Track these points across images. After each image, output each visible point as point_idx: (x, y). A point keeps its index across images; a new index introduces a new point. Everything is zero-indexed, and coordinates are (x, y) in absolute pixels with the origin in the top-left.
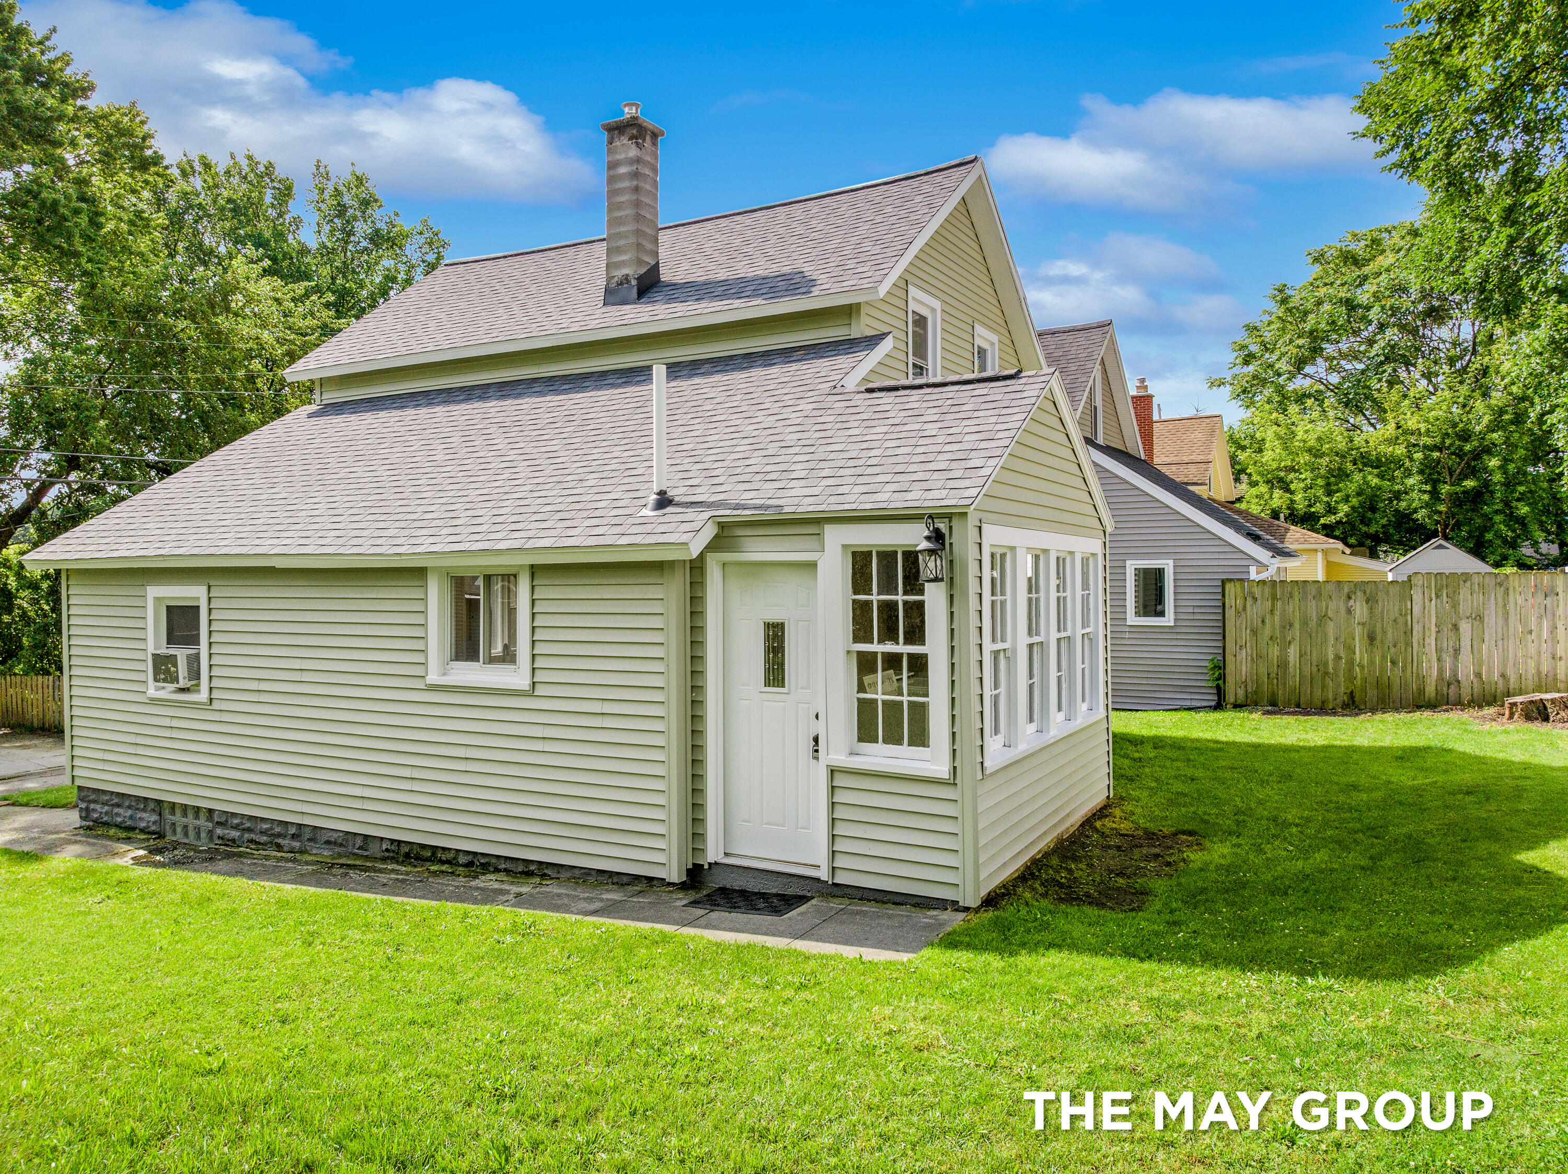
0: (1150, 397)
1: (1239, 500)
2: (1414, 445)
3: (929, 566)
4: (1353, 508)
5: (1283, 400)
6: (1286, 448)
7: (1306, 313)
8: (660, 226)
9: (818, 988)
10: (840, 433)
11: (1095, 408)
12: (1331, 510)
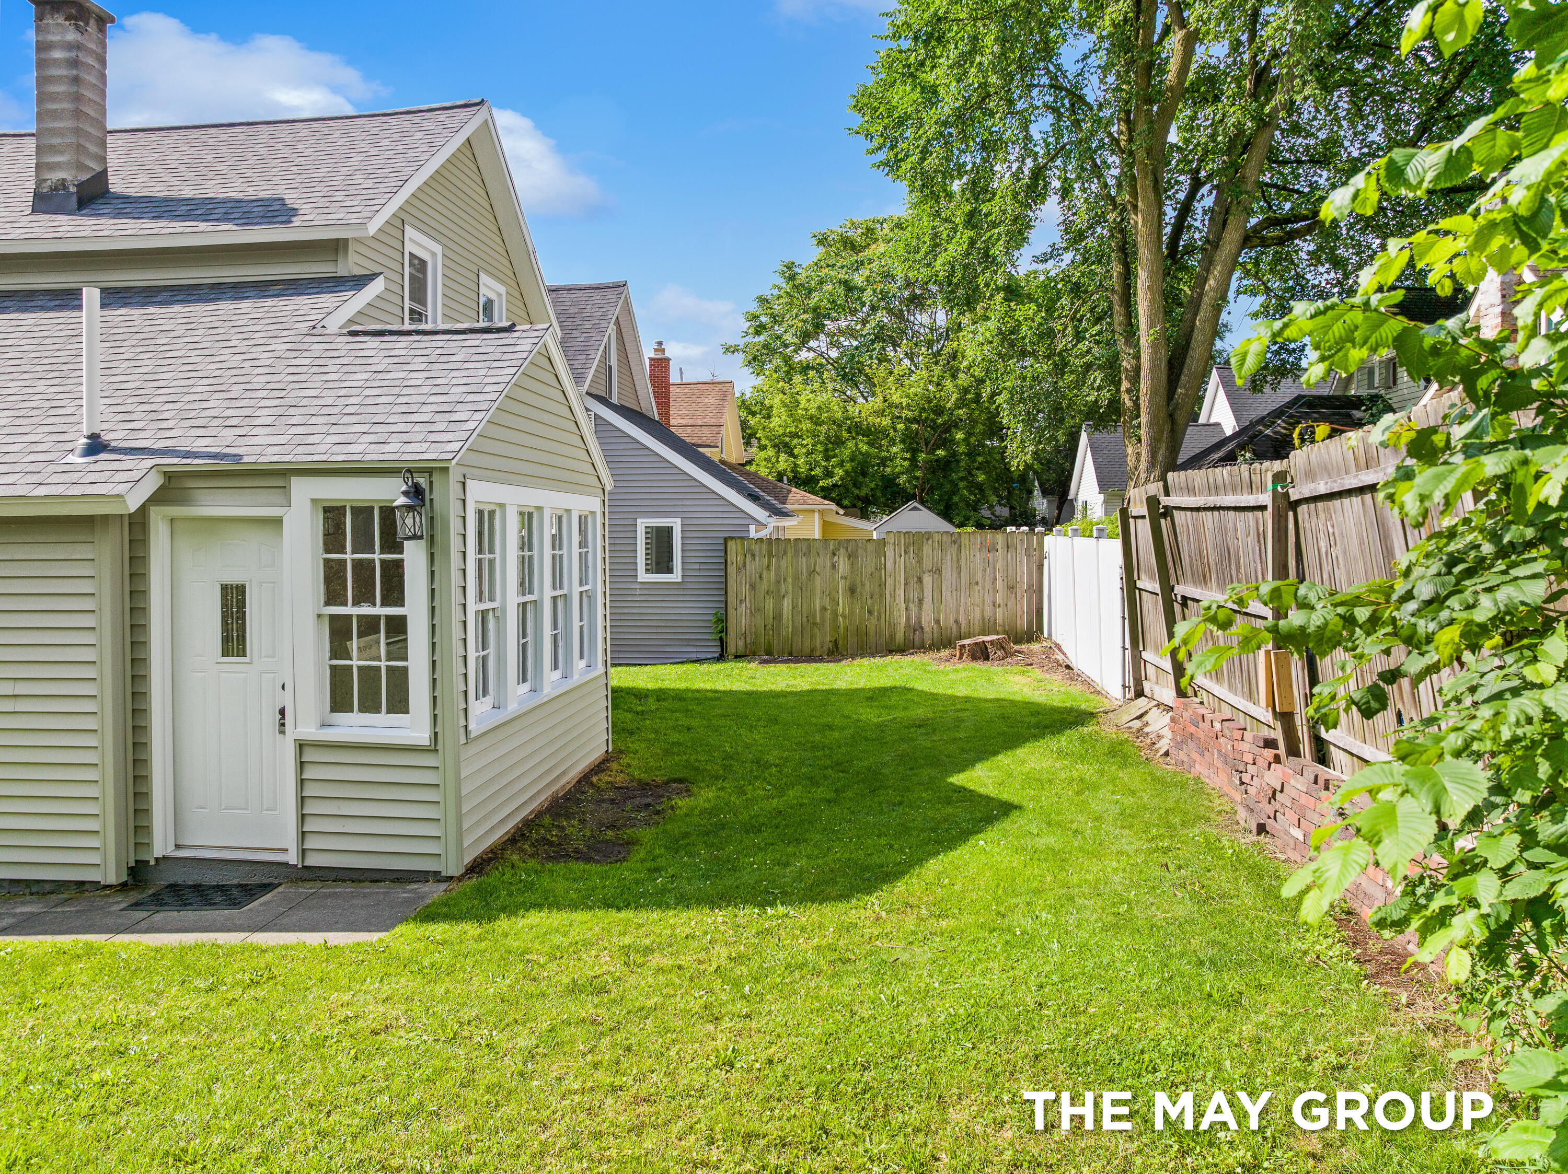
0: (668, 360)
1: (750, 462)
2: (898, 418)
3: (408, 523)
4: (847, 472)
5: (790, 369)
6: (791, 416)
7: (810, 291)
8: (109, 128)
9: (271, 982)
10: (316, 377)
11: (610, 367)
12: (829, 474)
